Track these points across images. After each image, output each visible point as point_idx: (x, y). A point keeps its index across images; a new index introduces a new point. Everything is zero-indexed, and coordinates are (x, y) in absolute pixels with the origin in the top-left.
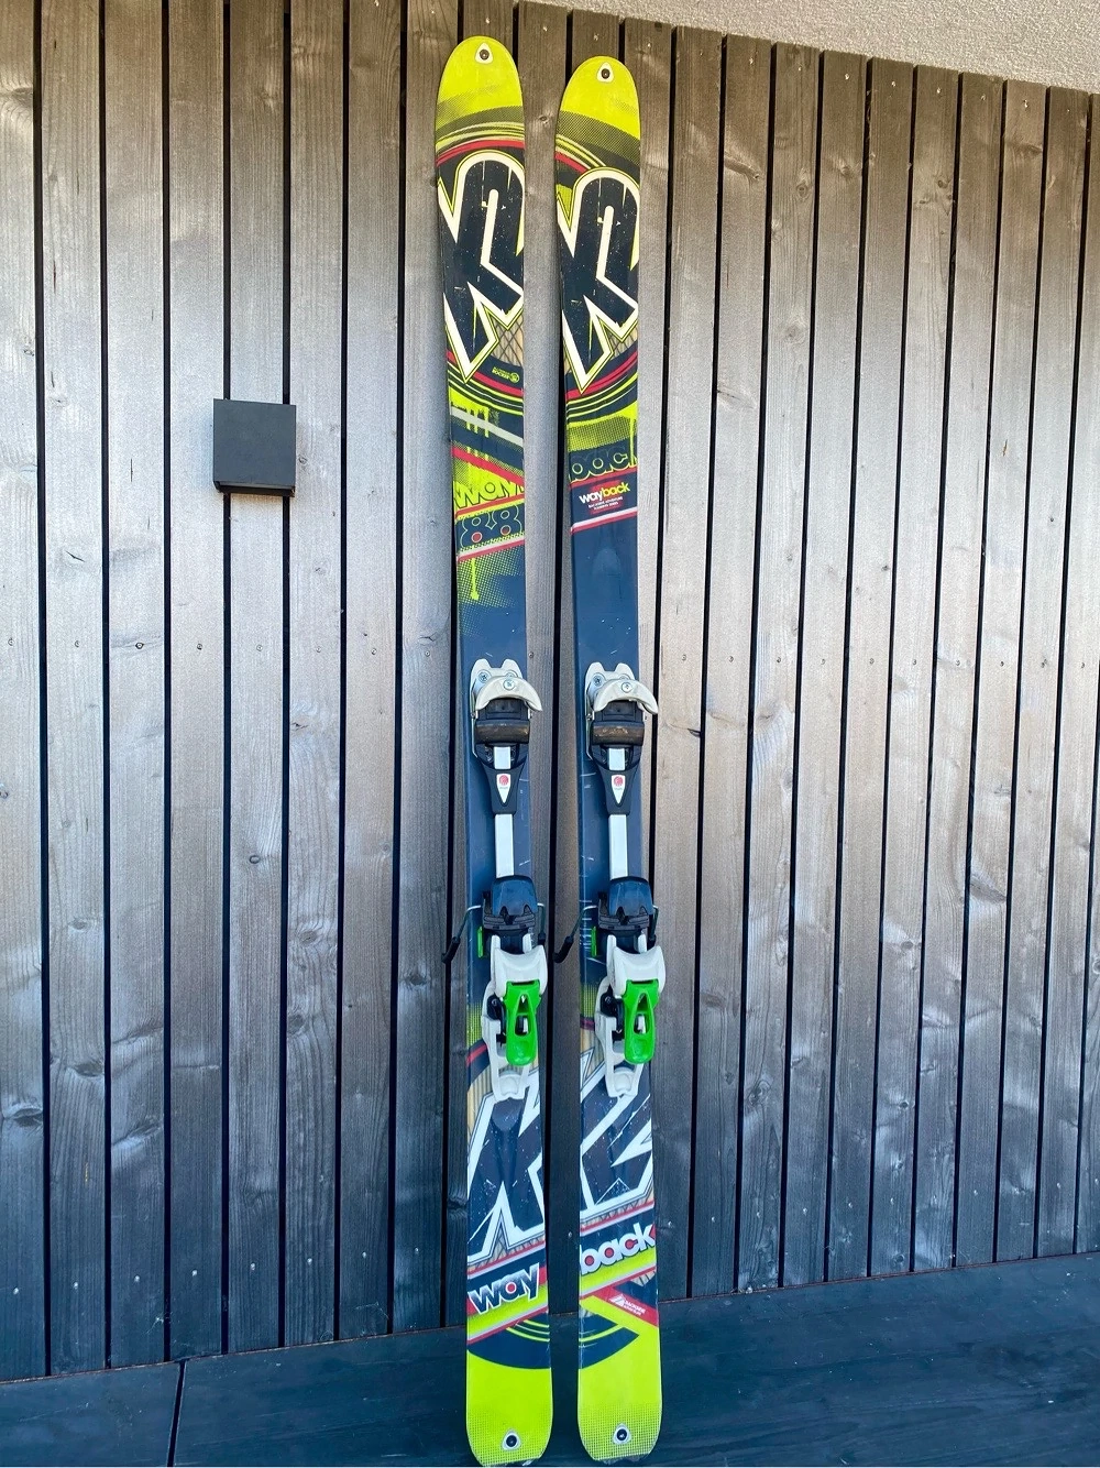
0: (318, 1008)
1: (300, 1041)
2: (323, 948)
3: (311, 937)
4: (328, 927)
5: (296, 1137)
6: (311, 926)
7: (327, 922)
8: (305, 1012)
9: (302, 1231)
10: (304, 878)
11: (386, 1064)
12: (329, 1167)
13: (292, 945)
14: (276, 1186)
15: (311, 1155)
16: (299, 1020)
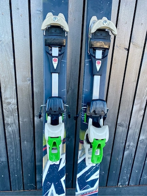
0: (13, 122)
1: (9, 129)
2: (13, 106)
3: (9, 103)
4: (14, 101)
5: (10, 151)
6: (9, 100)
7: (14, 100)
8: (9, 122)
9: (14, 170)
10: (6, 87)
11: (32, 136)
12: (19, 157)
13: (4, 105)
14: (6, 161)
15: (14, 154)
16: (8, 124)
